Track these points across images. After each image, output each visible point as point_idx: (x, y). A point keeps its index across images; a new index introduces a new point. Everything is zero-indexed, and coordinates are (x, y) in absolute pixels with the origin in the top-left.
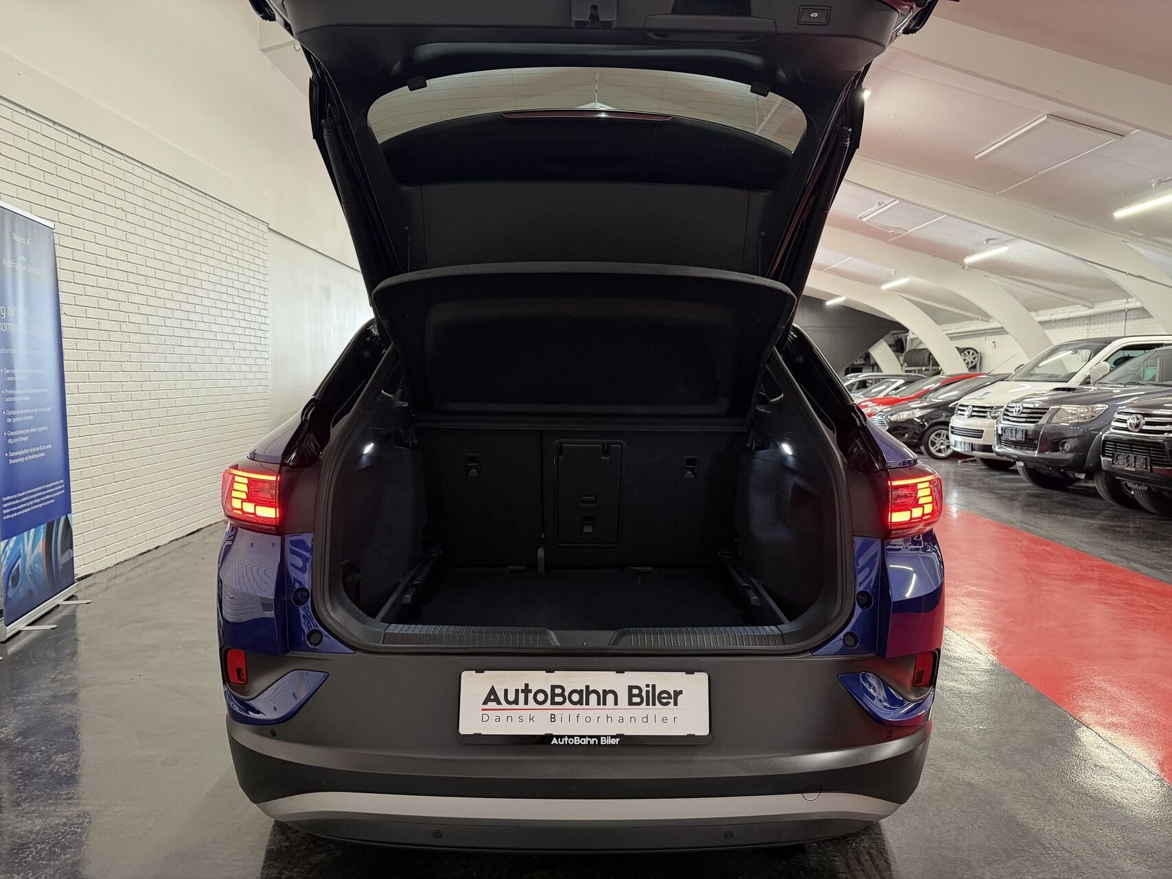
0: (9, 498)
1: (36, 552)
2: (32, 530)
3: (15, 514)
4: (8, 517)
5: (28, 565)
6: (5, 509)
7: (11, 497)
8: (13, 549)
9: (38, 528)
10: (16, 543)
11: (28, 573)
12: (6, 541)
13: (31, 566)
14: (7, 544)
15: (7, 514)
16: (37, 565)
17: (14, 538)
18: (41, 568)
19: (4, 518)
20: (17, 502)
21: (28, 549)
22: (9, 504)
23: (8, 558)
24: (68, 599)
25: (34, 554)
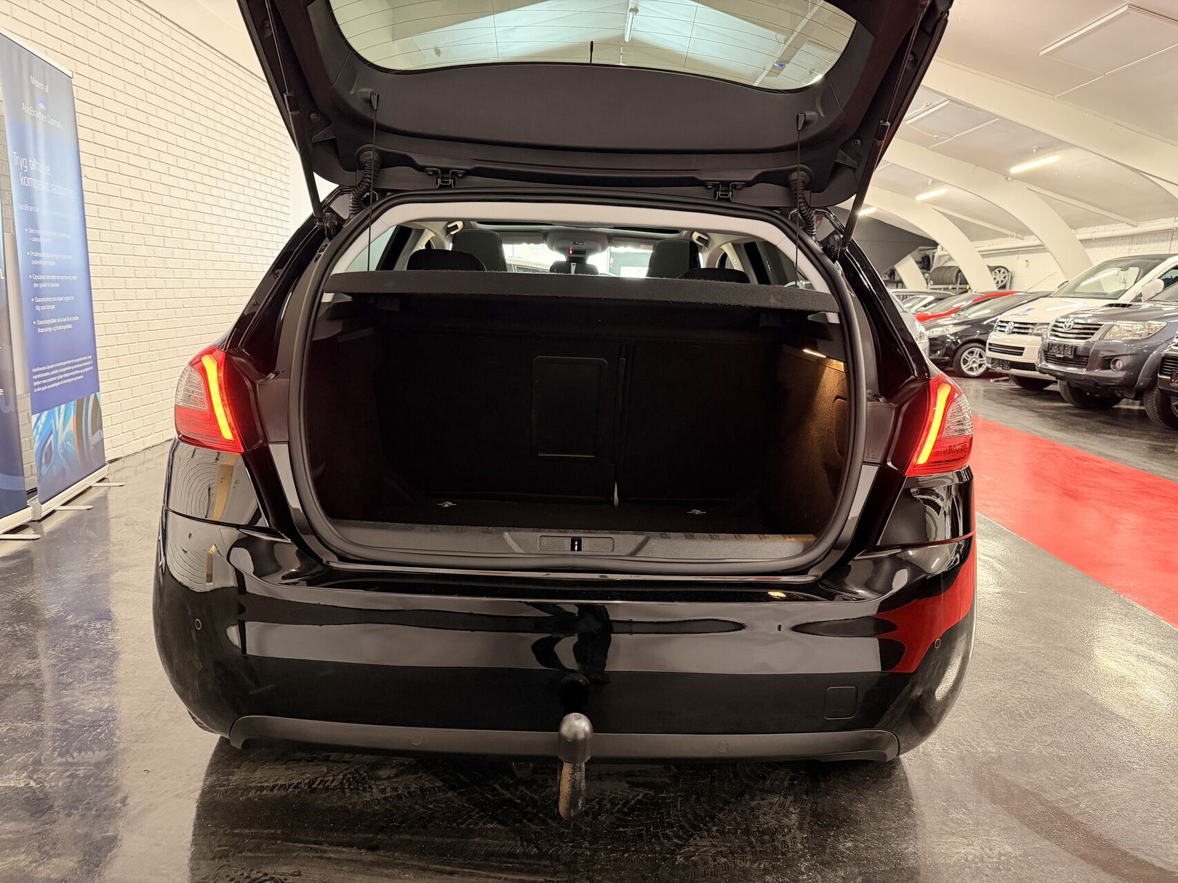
0: (38, 369)
1: (66, 430)
2: (63, 406)
3: (45, 388)
4: (39, 389)
5: (60, 443)
6: (36, 380)
7: (41, 369)
8: (44, 425)
9: (68, 404)
10: (48, 418)
11: (60, 451)
12: (38, 415)
13: (63, 444)
14: (39, 419)
15: (37, 387)
16: (68, 443)
17: (46, 412)
18: (73, 447)
19: (35, 391)
20: (47, 374)
21: (59, 425)
22: (40, 376)
23: (40, 434)
24: (100, 481)
25: (66, 431)
